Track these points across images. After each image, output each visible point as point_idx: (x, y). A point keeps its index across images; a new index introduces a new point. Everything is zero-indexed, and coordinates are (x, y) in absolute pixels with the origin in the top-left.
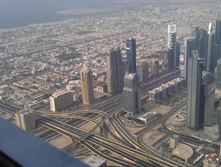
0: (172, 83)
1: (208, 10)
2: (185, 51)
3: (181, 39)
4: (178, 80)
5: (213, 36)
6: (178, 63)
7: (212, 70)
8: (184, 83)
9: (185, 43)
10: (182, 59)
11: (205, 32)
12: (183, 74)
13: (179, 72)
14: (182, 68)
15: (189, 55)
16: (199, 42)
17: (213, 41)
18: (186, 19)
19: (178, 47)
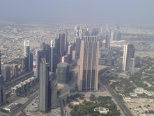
0: (28, 81)
1: (49, 32)
2: (36, 59)
3: (33, 50)
4: (32, 78)
5: (54, 49)
6: (32, 66)
7: (54, 71)
8: (37, 80)
9: (37, 53)
10: (34, 64)
11: (49, 46)
12: (36, 74)
13: (33, 73)
14: (35, 70)
15: (40, 61)
16: (45, 53)
17: (54, 52)
18: (35, 37)
19: (32, 56)
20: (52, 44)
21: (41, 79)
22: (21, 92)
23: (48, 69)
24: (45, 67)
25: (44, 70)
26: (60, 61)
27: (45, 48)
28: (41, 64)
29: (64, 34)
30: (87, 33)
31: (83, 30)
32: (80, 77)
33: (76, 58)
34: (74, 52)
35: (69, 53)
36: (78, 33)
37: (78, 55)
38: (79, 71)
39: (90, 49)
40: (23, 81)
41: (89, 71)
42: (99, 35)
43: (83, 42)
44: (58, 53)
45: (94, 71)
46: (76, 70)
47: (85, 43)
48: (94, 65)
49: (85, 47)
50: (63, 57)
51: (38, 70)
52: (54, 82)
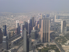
0: (19, 38)
1: (27, 16)
2: (22, 28)
3: (20, 25)
4: (20, 37)
5: (29, 24)
6: (20, 32)
8: (22, 38)
9: (22, 26)
10: (21, 31)
11: (27, 23)
12: (22, 35)
13: (21, 35)
14: (21, 33)
15: (23, 29)
16: (26, 26)
17: (29, 25)
18: (21, 19)
19: (20, 27)
20: (29, 21)
21: (24, 37)
22: (16, 43)
23: (27, 33)
24: (26, 32)
25: (26, 33)
26: (32, 29)
27: (25, 24)
28: (24, 31)
29: (34, 17)
30: (44, 16)
31: (42, 15)
32: (42, 36)
33: (39, 28)
34: (38, 25)
35: (36, 25)
36: (40, 17)
37: (40, 26)
38: (41, 33)
39: (46, 23)
40: (16, 39)
41: (46, 33)
42: (49, 17)
43: (42, 20)
44: (31, 25)
45: (48, 33)
46: (40, 33)
47: (43, 21)
48: (48, 30)
49: (43, 23)
50: (34, 27)
51: (23, 33)
52: (30, 38)
